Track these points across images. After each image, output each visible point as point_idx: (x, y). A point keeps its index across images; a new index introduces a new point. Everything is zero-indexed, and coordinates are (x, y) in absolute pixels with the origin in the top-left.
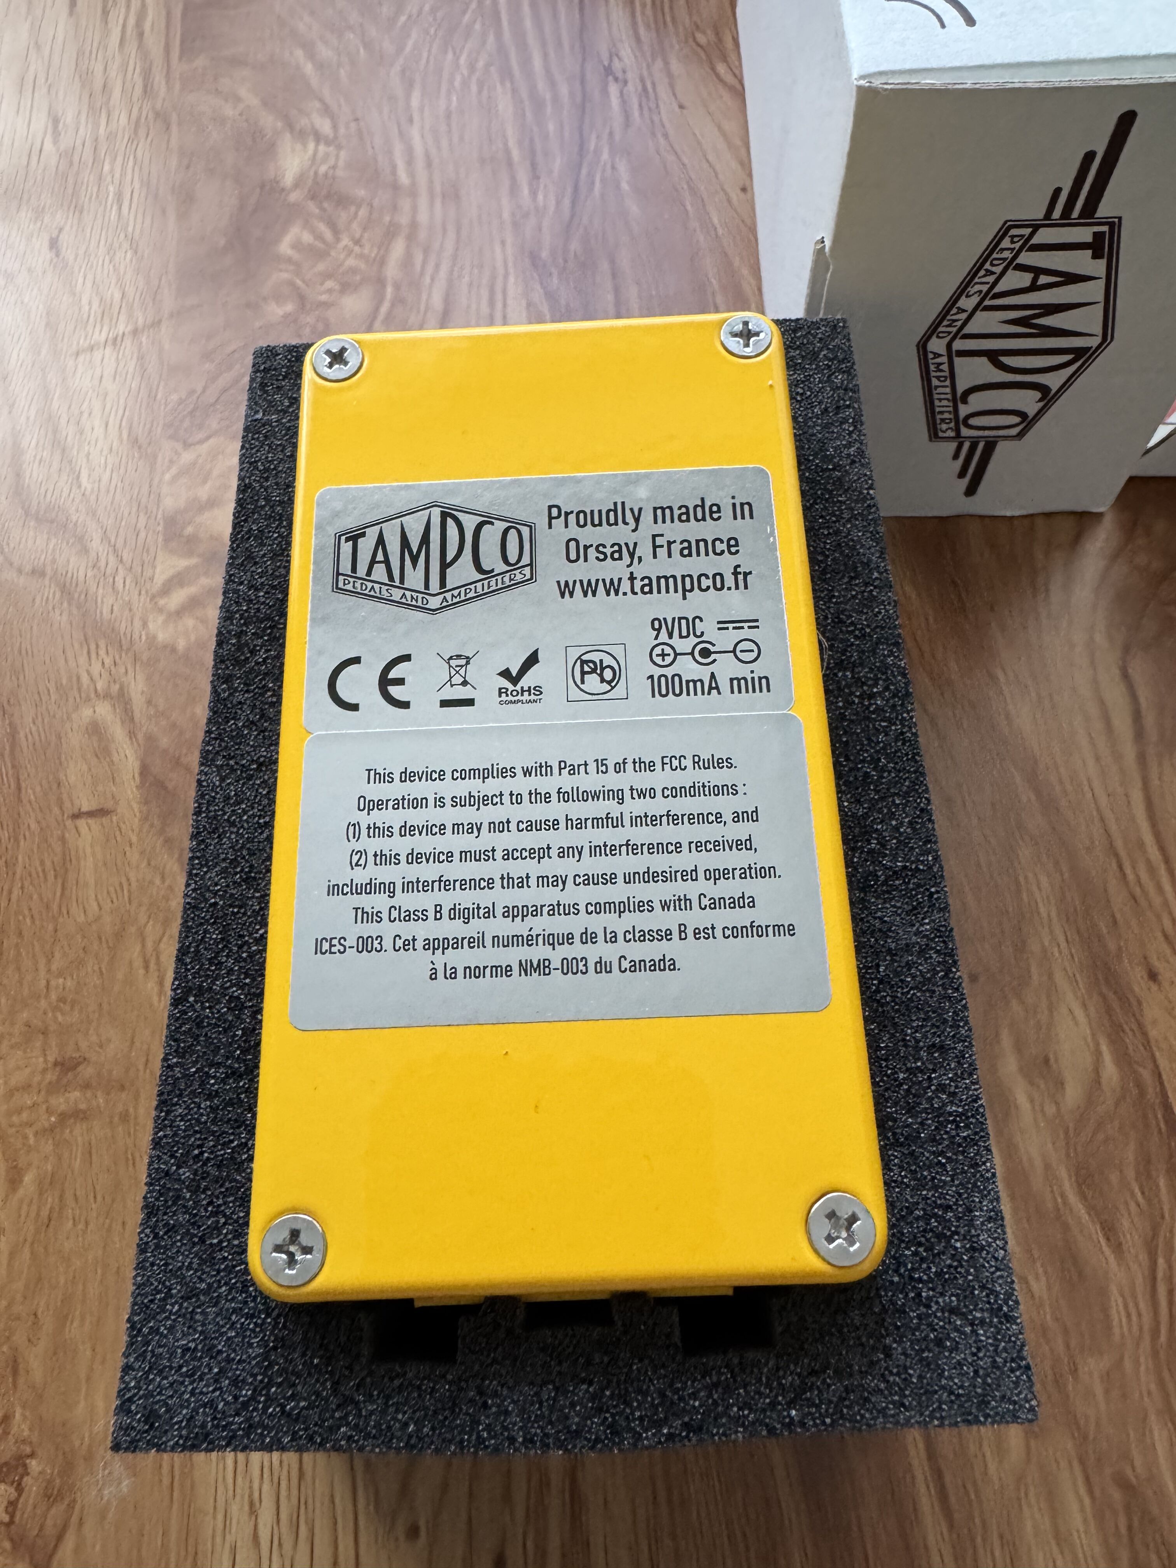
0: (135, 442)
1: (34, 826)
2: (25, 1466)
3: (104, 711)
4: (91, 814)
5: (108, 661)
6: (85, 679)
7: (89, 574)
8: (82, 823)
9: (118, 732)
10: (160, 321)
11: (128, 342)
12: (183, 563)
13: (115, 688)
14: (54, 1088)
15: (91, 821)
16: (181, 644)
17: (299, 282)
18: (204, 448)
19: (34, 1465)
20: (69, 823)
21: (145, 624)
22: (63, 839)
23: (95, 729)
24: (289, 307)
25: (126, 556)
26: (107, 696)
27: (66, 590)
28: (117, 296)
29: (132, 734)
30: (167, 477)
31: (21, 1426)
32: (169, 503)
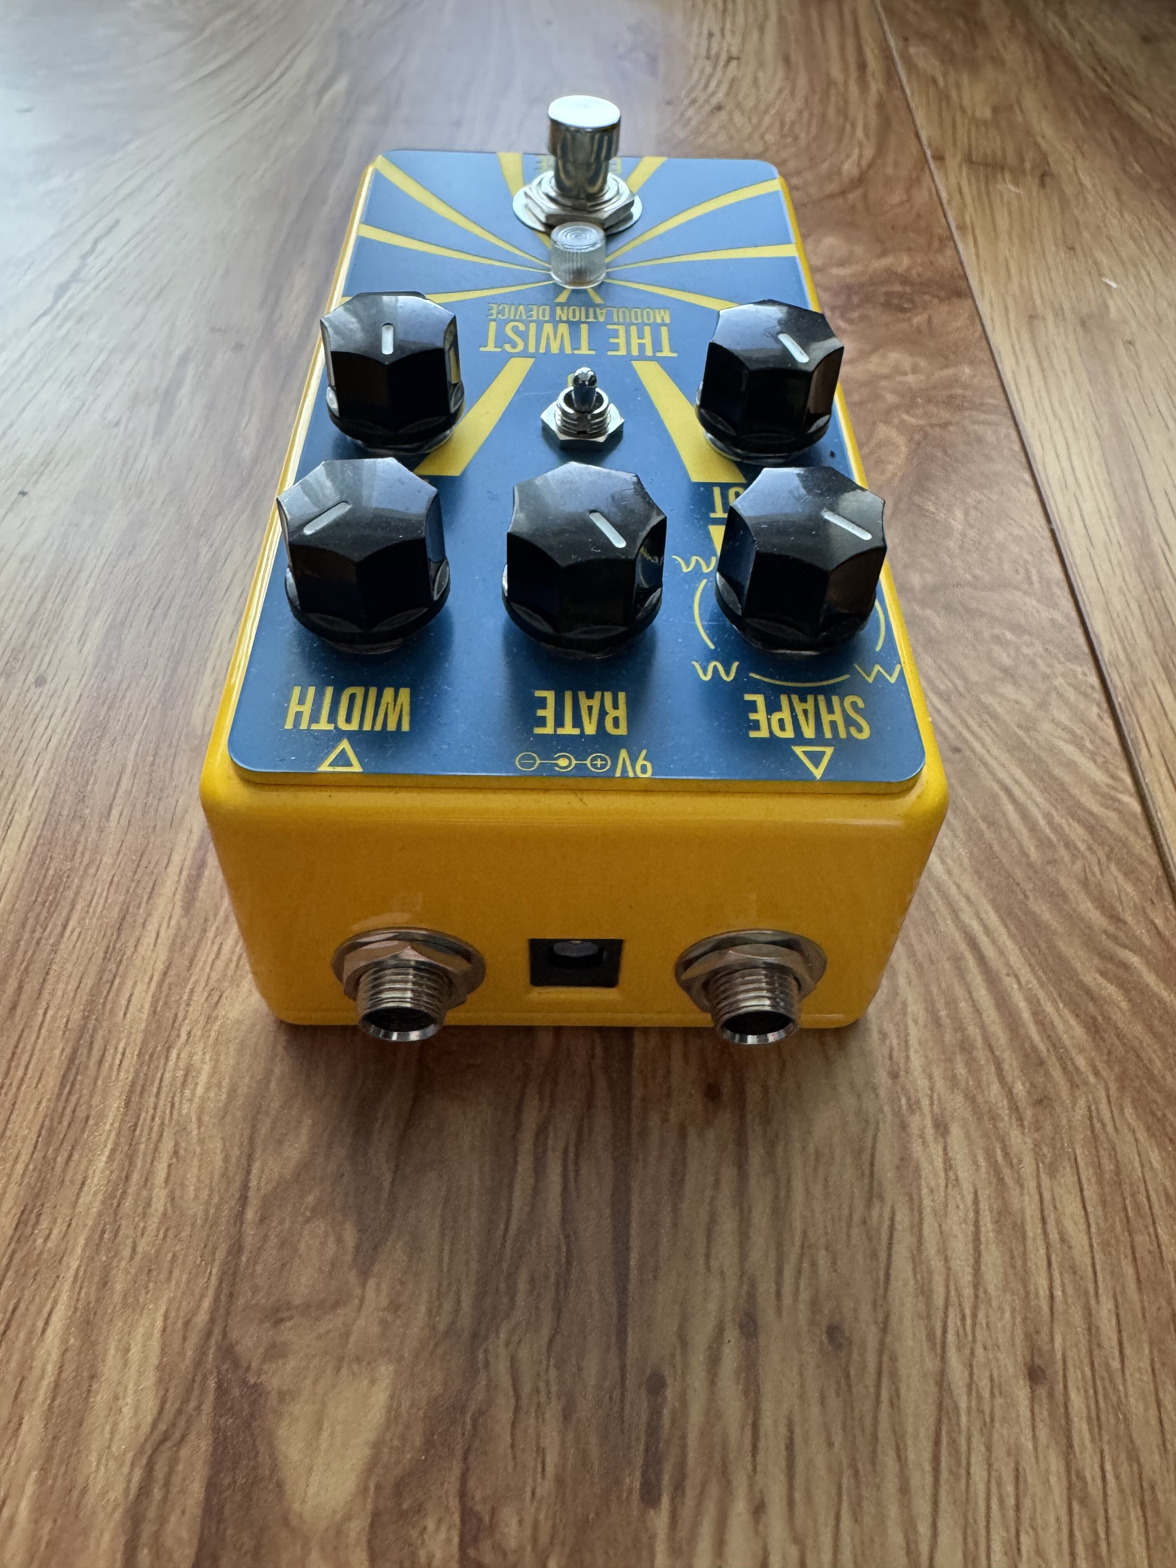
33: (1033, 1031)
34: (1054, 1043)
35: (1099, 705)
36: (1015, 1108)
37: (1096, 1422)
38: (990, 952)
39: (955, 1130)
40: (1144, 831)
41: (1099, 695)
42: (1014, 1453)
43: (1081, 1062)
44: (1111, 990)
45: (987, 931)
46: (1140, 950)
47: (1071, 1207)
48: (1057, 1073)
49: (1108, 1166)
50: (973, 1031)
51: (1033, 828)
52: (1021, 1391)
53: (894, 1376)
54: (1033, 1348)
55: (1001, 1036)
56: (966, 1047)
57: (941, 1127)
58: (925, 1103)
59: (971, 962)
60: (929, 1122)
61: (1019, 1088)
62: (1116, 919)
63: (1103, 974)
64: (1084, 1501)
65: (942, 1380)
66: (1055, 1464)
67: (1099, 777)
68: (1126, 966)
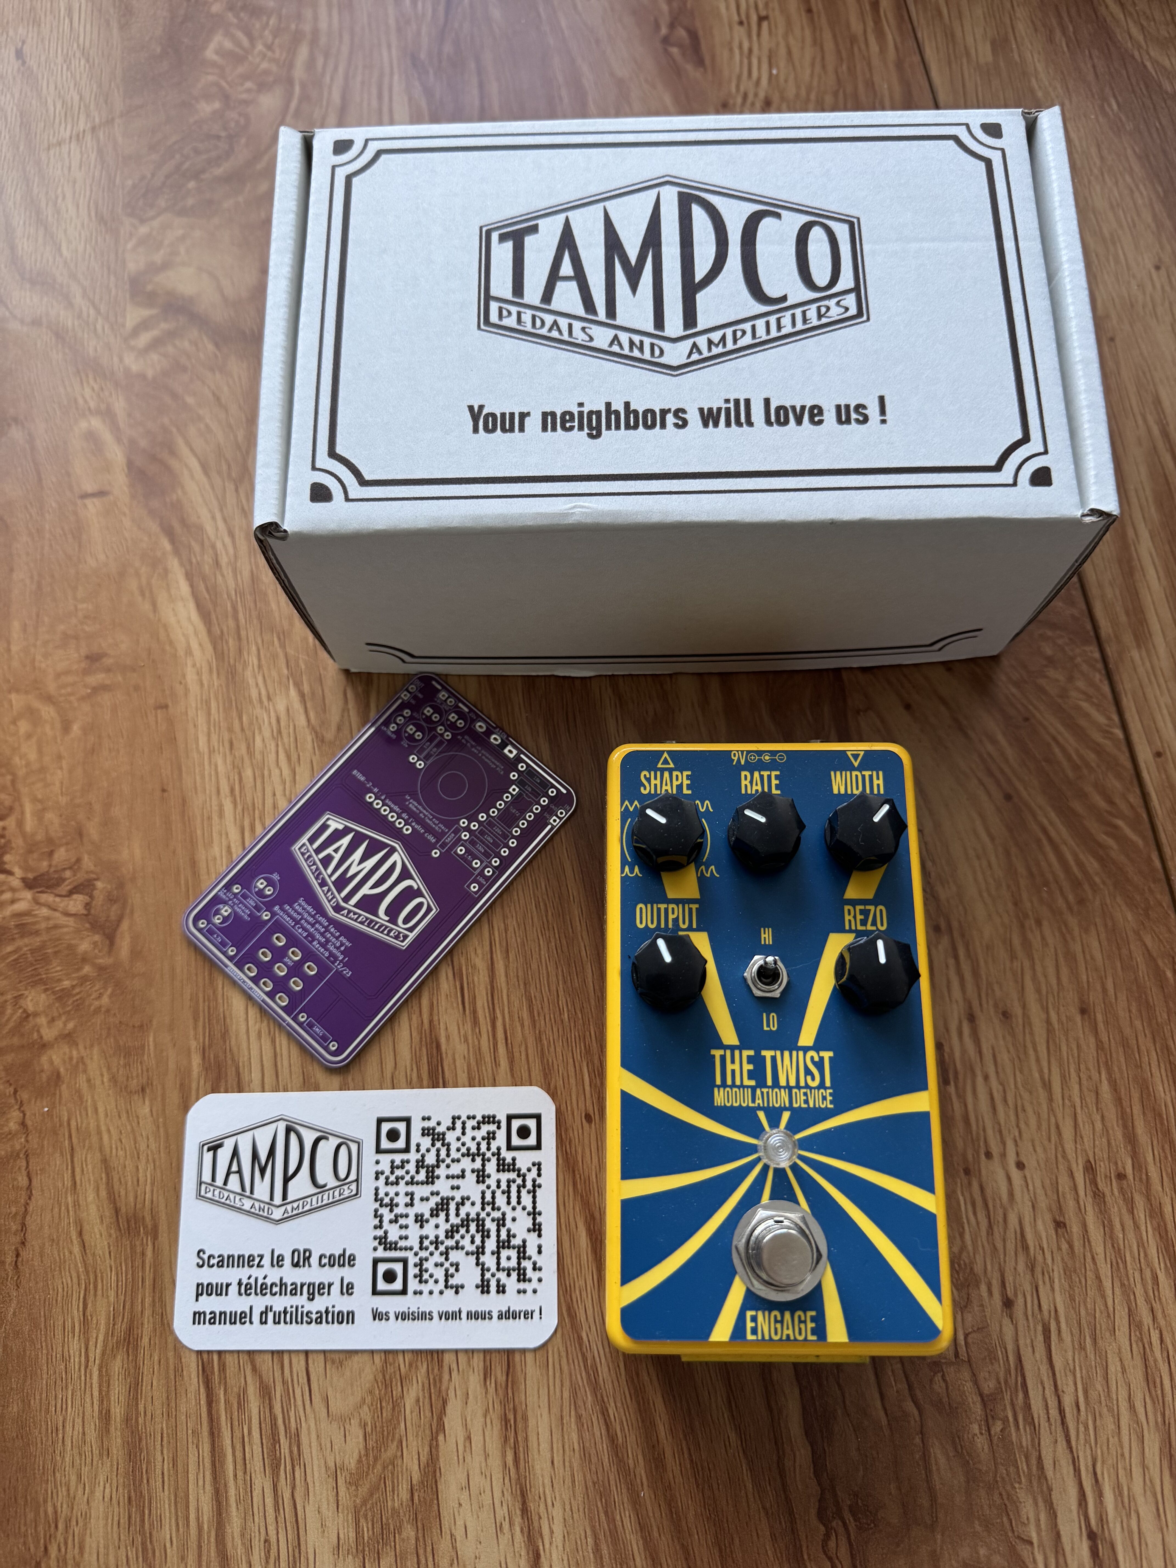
0: (101, 219)
1: (54, 505)
2: (94, 885)
3: (96, 423)
4: (93, 495)
5: (96, 387)
6: (81, 401)
7: (76, 323)
8: (88, 502)
9: (107, 437)
10: (113, 119)
11: (88, 137)
12: (146, 313)
13: (103, 407)
14: (86, 672)
15: (95, 500)
16: (150, 374)
17: (224, 84)
18: (156, 223)
19: (99, 884)
20: (79, 502)
21: (121, 360)
22: (75, 513)
23: (91, 436)
24: (217, 105)
25: (103, 308)
26: (98, 412)
27: (60, 335)
28: (76, 98)
29: (119, 440)
30: (130, 246)
31: (87, 862)
32: (132, 267)
33: (1075, 869)
34: (1085, 872)
35: (1100, 673)
36: (1070, 908)
37: (1106, 1023)
38: (1053, 833)
39: (1045, 923)
40: (1125, 748)
41: (1100, 665)
42: (1077, 1040)
43: (1097, 879)
44: (1111, 842)
45: (1051, 823)
46: (1123, 817)
47: (1095, 944)
48: (1086, 887)
49: (1110, 924)
50: (1050, 877)
51: (1069, 758)
52: (1078, 1018)
53: (1030, 1024)
54: (1082, 1001)
55: (1061, 875)
56: (1046, 884)
57: (1039, 923)
58: (1030, 913)
59: (1045, 842)
60: (1033, 922)
61: (1071, 898)
62: (1111, 802)
63: (1106, 834)
64: (1103, 1049)
65: (1048, 1022)
66: (1092, 1040)
67: (1102, 720)
68: (1116, 827)
